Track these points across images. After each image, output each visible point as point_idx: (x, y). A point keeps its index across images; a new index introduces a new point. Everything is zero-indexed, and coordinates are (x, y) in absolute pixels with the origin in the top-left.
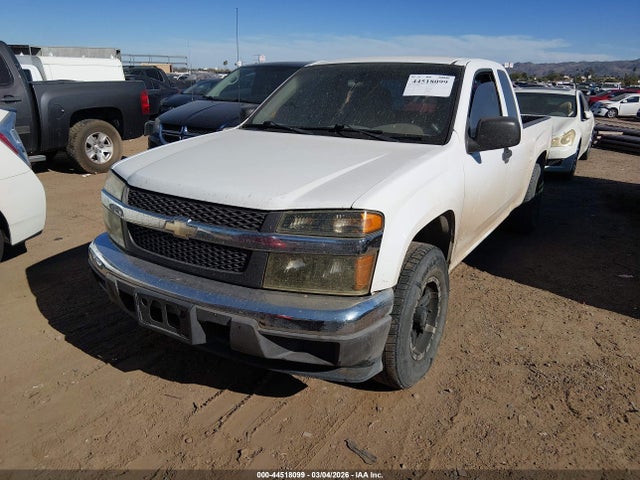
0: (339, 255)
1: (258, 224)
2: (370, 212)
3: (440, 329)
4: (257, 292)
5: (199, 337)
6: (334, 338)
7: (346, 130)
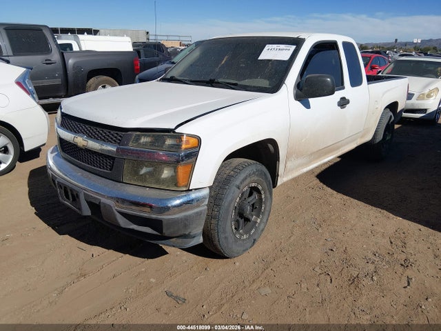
0: (167, 163)
1: (119, 140)
2: (189, 135)
3: (265, 220)
4: (119, 185)
5: (87, 211)
6: (160, 217)
7: (216, 83)
